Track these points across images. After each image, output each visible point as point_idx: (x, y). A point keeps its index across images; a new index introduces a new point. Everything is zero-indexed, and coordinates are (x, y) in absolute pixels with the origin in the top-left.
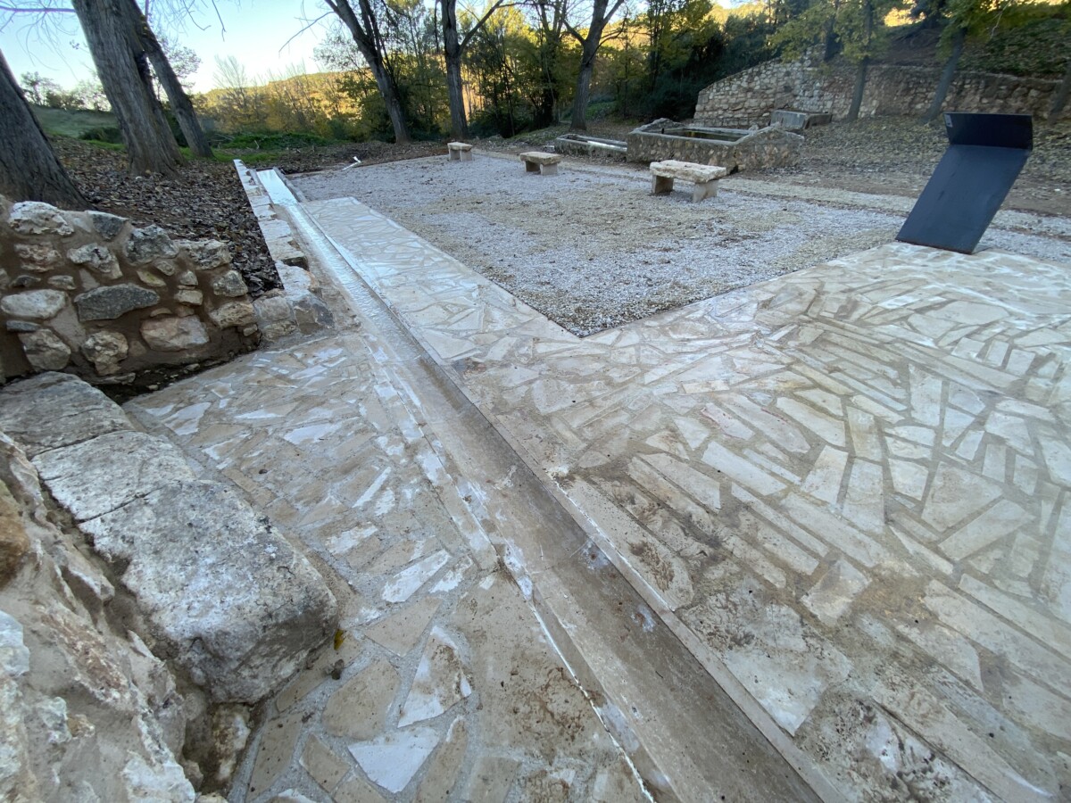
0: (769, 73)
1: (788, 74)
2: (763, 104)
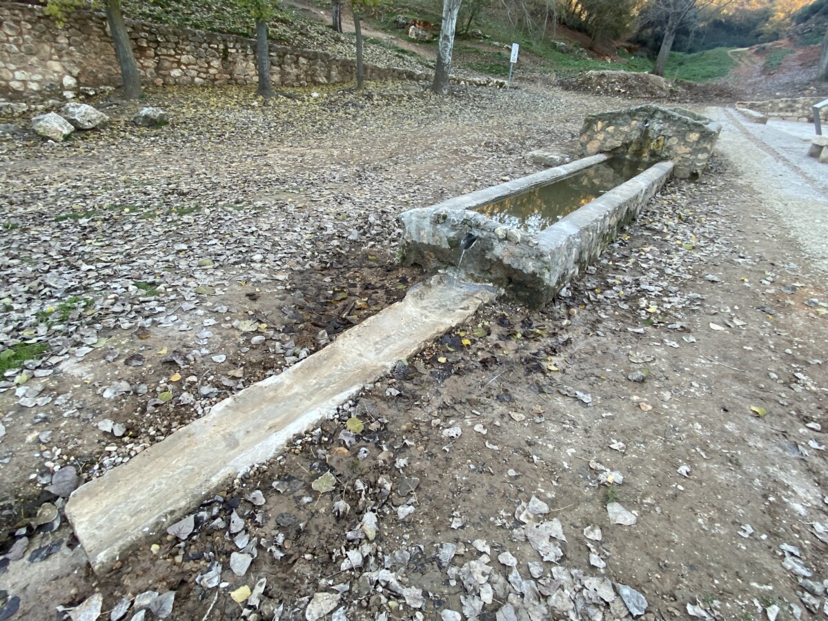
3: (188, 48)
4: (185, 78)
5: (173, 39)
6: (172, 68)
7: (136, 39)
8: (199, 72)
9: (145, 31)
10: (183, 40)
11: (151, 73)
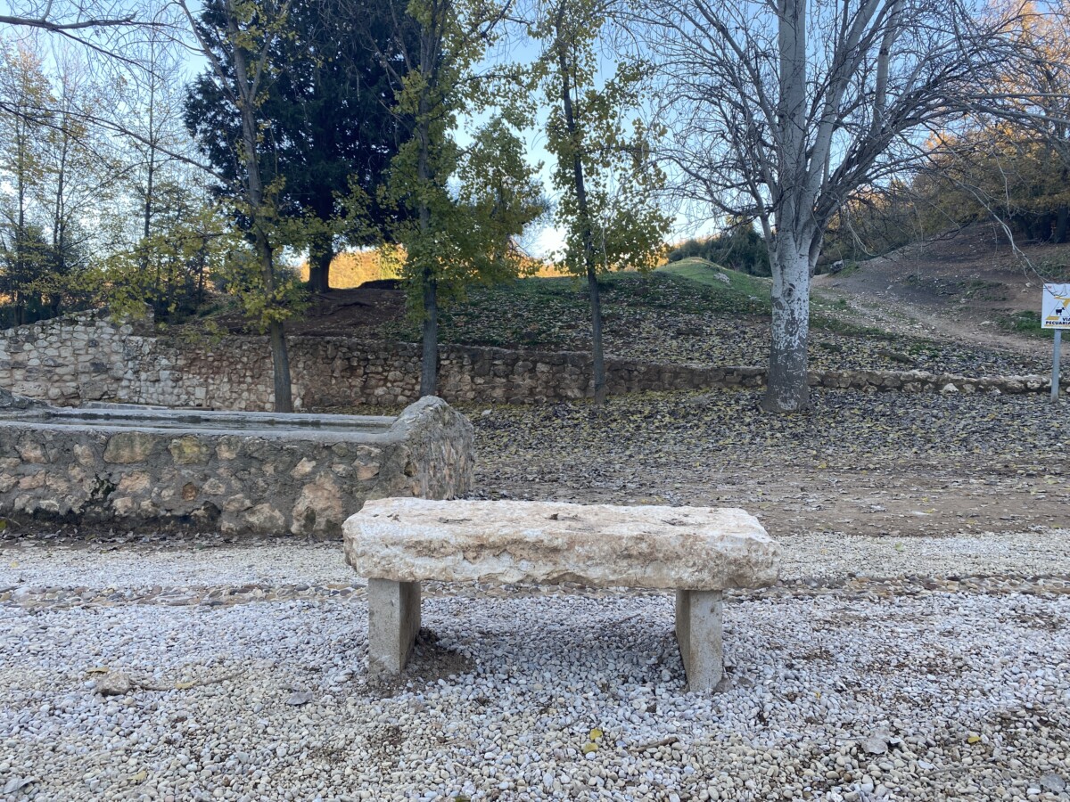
0: (54, 339)
1: (93, 343)
2: (54, 392)
3: (396, 364)
4: (387, 396)
5: (382, 355)
6: (377, 386)
7: (348, 359)
8: (404, 389)
9: (359, 350)
10: (392, 356)
11: (356, 393)
